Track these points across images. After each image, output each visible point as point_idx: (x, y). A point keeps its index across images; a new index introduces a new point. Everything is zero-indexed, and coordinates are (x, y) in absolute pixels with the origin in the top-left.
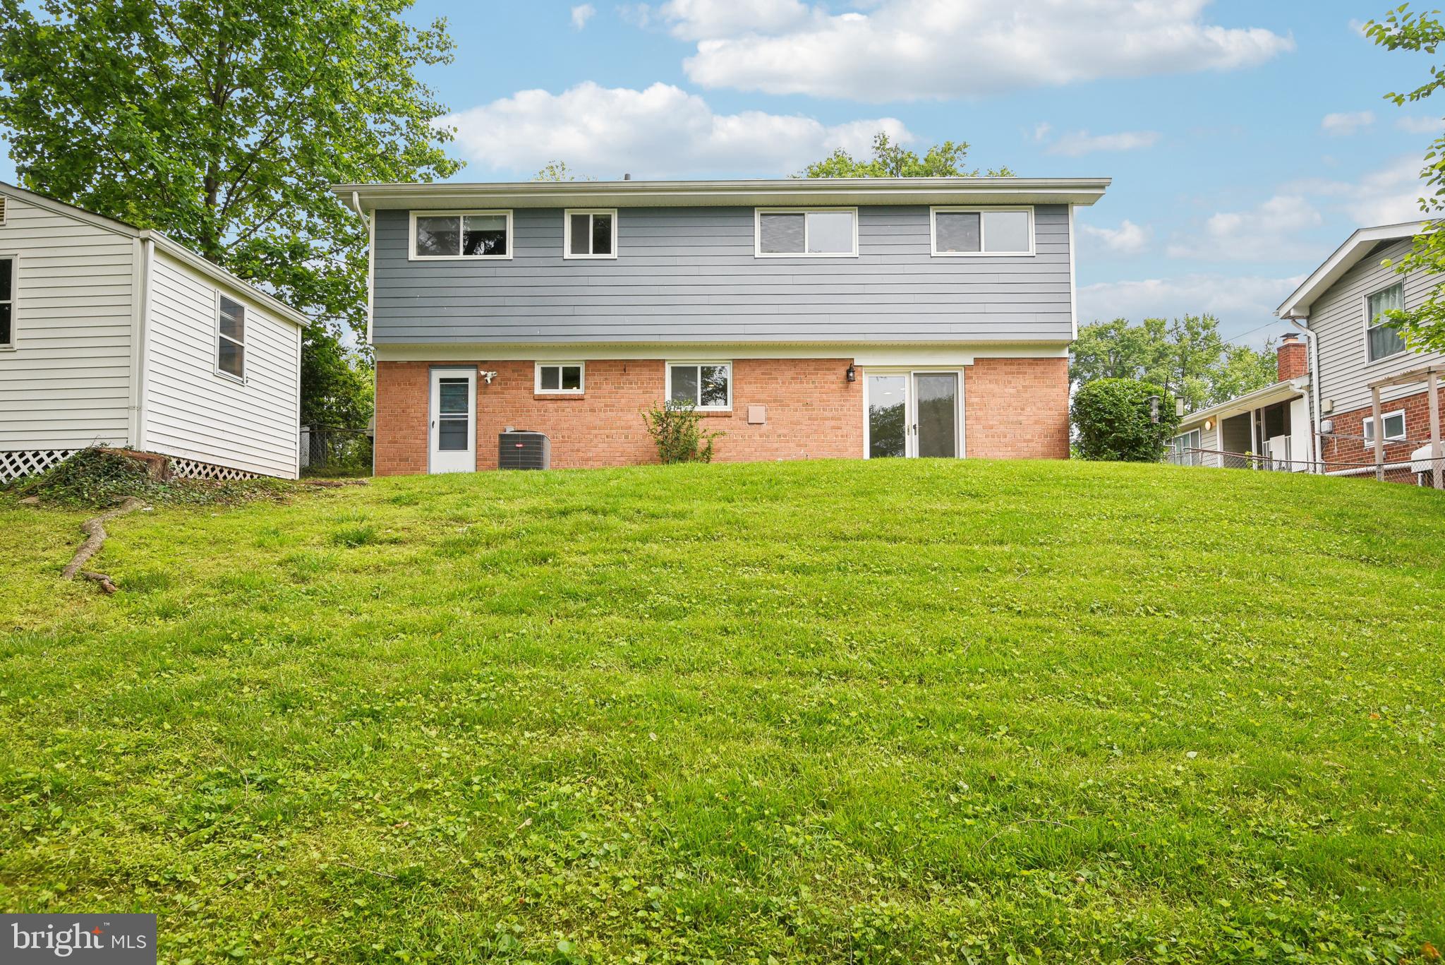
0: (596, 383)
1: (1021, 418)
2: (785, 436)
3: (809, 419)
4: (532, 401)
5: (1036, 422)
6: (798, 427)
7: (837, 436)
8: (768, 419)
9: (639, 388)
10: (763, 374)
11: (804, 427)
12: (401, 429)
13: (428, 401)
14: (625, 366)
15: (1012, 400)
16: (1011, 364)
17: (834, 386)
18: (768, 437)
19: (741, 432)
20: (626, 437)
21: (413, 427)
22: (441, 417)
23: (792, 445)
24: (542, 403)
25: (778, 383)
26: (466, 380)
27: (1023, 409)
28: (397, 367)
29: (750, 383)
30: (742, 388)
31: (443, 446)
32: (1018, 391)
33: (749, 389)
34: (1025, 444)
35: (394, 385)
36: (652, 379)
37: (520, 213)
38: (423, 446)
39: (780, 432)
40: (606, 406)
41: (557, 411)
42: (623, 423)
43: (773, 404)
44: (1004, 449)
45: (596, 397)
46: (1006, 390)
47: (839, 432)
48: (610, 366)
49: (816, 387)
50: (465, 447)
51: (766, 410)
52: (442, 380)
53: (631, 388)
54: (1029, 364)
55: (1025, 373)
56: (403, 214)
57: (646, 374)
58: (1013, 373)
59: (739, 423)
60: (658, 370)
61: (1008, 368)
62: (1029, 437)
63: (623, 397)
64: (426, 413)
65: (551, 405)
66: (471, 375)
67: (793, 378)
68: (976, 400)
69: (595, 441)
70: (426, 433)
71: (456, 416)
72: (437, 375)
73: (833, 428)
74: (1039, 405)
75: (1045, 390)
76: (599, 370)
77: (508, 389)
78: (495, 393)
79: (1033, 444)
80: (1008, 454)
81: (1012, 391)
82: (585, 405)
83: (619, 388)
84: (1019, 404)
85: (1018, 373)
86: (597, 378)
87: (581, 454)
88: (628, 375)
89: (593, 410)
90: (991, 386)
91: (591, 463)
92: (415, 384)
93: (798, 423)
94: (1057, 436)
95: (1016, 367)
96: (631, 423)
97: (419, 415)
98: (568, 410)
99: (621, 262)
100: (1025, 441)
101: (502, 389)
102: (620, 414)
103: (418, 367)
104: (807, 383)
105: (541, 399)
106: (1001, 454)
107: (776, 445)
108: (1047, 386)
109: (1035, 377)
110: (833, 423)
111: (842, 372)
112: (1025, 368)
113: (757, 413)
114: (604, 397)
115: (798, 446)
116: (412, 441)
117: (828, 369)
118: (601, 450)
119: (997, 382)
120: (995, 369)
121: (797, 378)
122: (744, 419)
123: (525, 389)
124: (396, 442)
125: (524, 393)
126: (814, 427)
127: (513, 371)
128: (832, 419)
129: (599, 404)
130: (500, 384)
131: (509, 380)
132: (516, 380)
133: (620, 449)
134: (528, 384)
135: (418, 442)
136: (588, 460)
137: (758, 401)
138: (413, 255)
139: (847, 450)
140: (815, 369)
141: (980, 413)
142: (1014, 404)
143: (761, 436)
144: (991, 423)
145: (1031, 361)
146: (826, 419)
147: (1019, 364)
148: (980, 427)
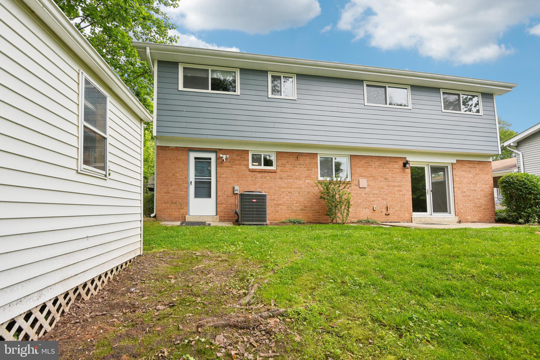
0: (282, 164)
1: (476, 188)
2: (376, 194)
3: (387, 186)
4: (248, 172)
5: (481, 190)
6: (383, 190)
7: (400, 195)
8: (368, 185)
9: (305, 167)
10: (365, 163)
11: (385, 190)
12: (172, 185)
13: (188, 170)
14: (298, 155)
15: (472, 180)
16: (470, 163)
17: (398, 170)
18: (369, 194)
19: (356, 192)
20: (299, 193)
21: (179, 184)
22: (195, 179)
23: (380, 199)
24: (254, 173)
25: (372, 168)
26: (210, 159)
27: (476, 184)
28: (169, 150)
29: (359, 167)
30: (355, 169)
31: (196, 196)
32: (474, 176)
33: (359, 170)
34: (478, 200)
35: (167, 160)
36: (311, 163)
37: (244, 71)
38: (186, 195)
39: (374, 192)
40: (288, 176)
41: (261, 178)
42: (297, 186)
43: (371, 178)
44: (470, 202)
45: (283, 171)
46: (469, 175)
47: (401, 193)
48: (289, 155)
49: (390, 171)
50: (209, 196)
51: (367, 181)
52: (196, 158)
53: (301, 167)
54: (478, 164)
55: (476, 168)
56: (175, 64)
57: (308, 160)
58: (471, 167)
59: (355, 187)
60: (314, 159)
61: (469, 165)
62: (479, 197)
63: (296, 172)
64: (187, 177)
65: (259, 175)
66: (213, 156)
67: (379, 166)
68: (458, 179)
69: (283, 195)
70: (187, 188)
71: (205, 179)
72: (193, 155)
73: (398, 191)
74: (482, 182)
75: (484, 176)
76: (284, 157)
77: (234, 165)
78: (227, 167)
79: (481, 200)
80: (471, 205)
81: (471, 175)
82: (277, 175)
83: (294, 167)
84: (475, 182)
85: (473, 167)
86: (284, 161)
87: (275, 202)
88: (299, 160)
89: (281, 178)
90: (464, 173)
91: (281, 206)
92: (180, 160)
93: (382, 188)
94: (490, 197)
95: (472, 165)
96: (301, 186)
97: (183, 177)
98: (268, 178)
99: (298, 101)
100: (478, 199)
101: (231, 164)
102: (296, 181)
103: (182, 150)
104: (386, 168)
105: (253, 171)
106: (469, 205)
107: (372, 199)
108: (484, 174)
109: (480, 170)
110: (398, 188)
111: (401, 163)
112: (476, 166)
113: (363, 182)
114: (287, 171)
115: (382, 199)
116: (179, 192)
117: (395, 162)
118: (285, 200)
119: (465, 171)
120: (464, 165)
121: (381, 166)
122: (357, 185)
123: (244, 165)
124: (169, 193)
125: (244, 168)
126: (390, 190)
127: (237, 155)
128: (397, 186)
129: (284, 175)
130: (230, 162)
131: (235, 160)
132: (239, 160)
133: (296, 200)
134: (245, 163)
135: (183, 193)
136: (280, 205)
137: (364, 176)
138: (181, 87)
139: (405, 202)
140: (389, 162)
141: (460, 186)
142: (473, 182)
143: (365, 194)
144: (464, 190)
145: (478, 162)
146: (395, 186)
147: (473, 164)
148: (460, 192)
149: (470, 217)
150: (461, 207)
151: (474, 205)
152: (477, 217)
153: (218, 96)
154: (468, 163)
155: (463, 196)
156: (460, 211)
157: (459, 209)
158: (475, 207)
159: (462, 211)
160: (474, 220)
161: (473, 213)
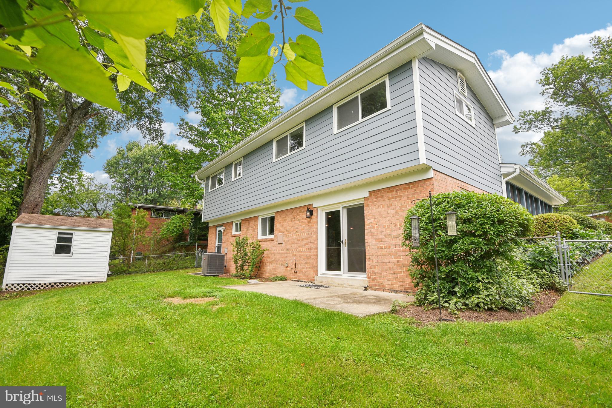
0: (243, 229)
2: (288, 250)
3: (297, 240)
6: (293, 245)
7: (306, 249)
8: (284, 241)
9: (252, 229)
10: (283, 218)
11: (295, 245)
13: (215, 239)
14: (249, 220)
15: (393, 218)
16: (392, 191)
17: (306, 221)
18: (284, 250)
19: (276, 248)
22: (218, 245)
23: (291, 255)
24: (233, 238)
25: (287, 222)
26: (222, 231)
28: (211, 228)
29: (279, 223)
32: (397, 211)
33: (279, 226)
35: (211, 234)
36: (255, 225)
37: (226, 168)
39: (287, 247)
43: (286, 233)
44: (389, 257)
46: (389, 211)
47: (307, 247)
48: (246, 221)
49: (299, 222)
51: (283, 236)
53: (250, 230)
54: (404, 189)
55: (402, 196)
56: (209, 177)
57: (253, 223)
58: (393, 198)
60: (257, 221)
61: (390, 195)
63: (248, 234)
64: (215, 243)
68: (370, 221)
72: (218, 230)
73: (305, 244)
76: (244, 223)
78: (225, 235)
80: (392, 261)
81: (392, 211)
85: (397, 197)
86: (244, 226)
88: (250, 224)
90: (380, 210)
92: (214, 234)
93: (293, 242)
95: (394, 193)
99: (243, 178)
104: (296, 220)
105: (232, 236)
106: (387, 261)
107: (286, 255)
109: (409, 198)
112: (401, 193)
113: (280, 238)
114: (244, 234)
115: (293, 255)
119: (383, 206)
120: (382, 197)
121: (293, 218)
122: (277, 242)
125: (230, 234)
126: (299, 245)
127: (230, 226)
128: (305, 239)
130: (226, 232)
132: (229, 229)
134: (230, 231)
137: (281, 232)
138: (210, 190)
139: (310, 258)
141: (373, 231)
143: (281, 250)
144: (380, 237)
145: (405, 186)
146: (303, 240)
147: (397, 190)
148: (373, 240)
149: (389, 282)
150: (374, 264)
151: (395, 261)
152: (400, 283)
153: (215, 191)
154: (388, 192)
155: (378, 247)
156: (373, 271)
157: (371, 268)
158: (397, 265)
159: (376, 271)
160: (396, 288)
161: (394, 275)
